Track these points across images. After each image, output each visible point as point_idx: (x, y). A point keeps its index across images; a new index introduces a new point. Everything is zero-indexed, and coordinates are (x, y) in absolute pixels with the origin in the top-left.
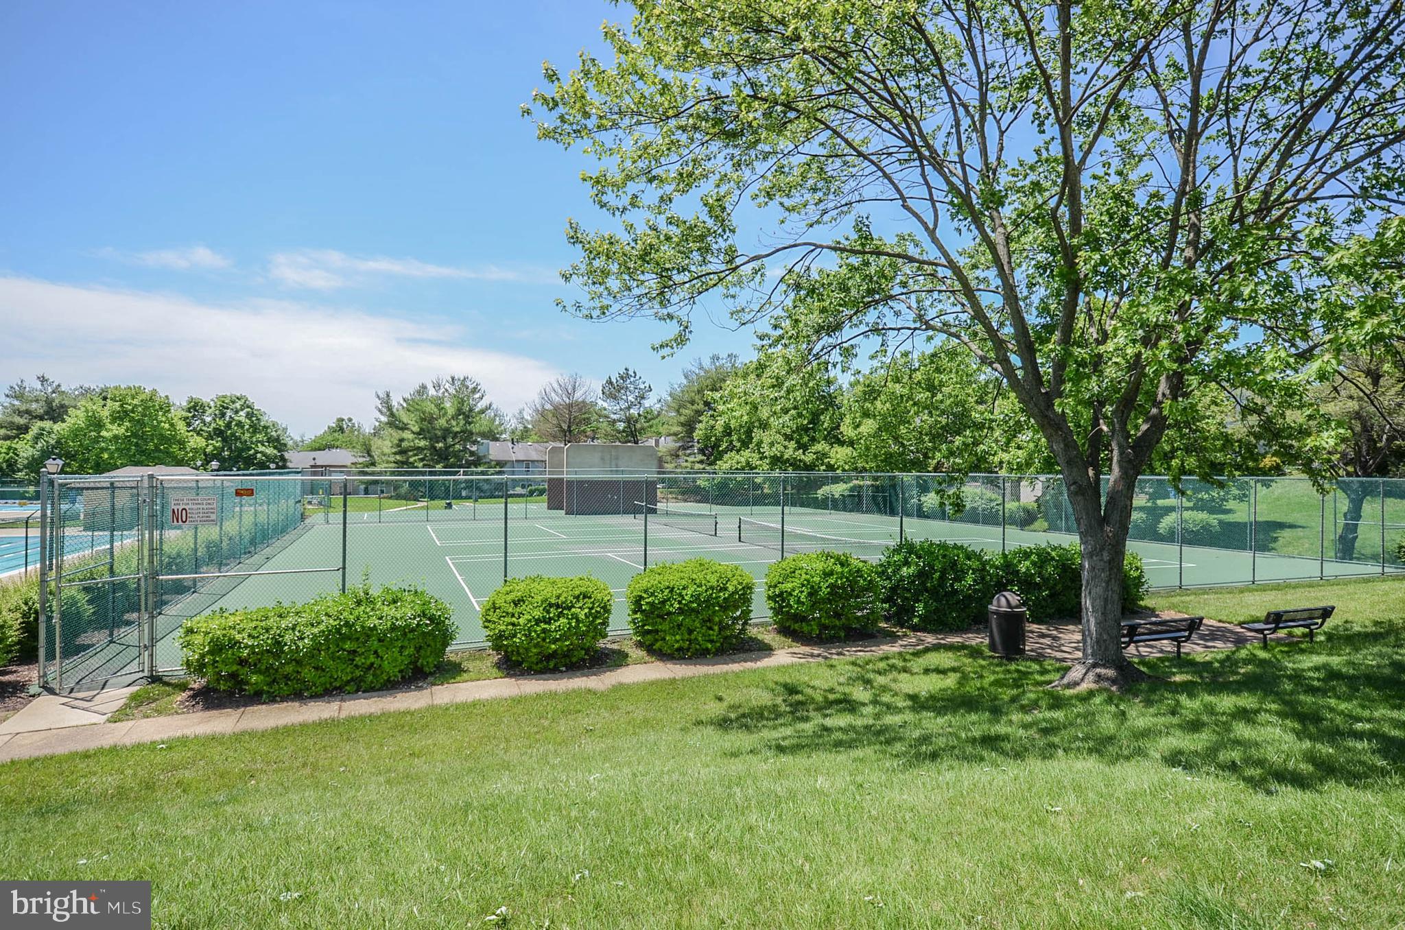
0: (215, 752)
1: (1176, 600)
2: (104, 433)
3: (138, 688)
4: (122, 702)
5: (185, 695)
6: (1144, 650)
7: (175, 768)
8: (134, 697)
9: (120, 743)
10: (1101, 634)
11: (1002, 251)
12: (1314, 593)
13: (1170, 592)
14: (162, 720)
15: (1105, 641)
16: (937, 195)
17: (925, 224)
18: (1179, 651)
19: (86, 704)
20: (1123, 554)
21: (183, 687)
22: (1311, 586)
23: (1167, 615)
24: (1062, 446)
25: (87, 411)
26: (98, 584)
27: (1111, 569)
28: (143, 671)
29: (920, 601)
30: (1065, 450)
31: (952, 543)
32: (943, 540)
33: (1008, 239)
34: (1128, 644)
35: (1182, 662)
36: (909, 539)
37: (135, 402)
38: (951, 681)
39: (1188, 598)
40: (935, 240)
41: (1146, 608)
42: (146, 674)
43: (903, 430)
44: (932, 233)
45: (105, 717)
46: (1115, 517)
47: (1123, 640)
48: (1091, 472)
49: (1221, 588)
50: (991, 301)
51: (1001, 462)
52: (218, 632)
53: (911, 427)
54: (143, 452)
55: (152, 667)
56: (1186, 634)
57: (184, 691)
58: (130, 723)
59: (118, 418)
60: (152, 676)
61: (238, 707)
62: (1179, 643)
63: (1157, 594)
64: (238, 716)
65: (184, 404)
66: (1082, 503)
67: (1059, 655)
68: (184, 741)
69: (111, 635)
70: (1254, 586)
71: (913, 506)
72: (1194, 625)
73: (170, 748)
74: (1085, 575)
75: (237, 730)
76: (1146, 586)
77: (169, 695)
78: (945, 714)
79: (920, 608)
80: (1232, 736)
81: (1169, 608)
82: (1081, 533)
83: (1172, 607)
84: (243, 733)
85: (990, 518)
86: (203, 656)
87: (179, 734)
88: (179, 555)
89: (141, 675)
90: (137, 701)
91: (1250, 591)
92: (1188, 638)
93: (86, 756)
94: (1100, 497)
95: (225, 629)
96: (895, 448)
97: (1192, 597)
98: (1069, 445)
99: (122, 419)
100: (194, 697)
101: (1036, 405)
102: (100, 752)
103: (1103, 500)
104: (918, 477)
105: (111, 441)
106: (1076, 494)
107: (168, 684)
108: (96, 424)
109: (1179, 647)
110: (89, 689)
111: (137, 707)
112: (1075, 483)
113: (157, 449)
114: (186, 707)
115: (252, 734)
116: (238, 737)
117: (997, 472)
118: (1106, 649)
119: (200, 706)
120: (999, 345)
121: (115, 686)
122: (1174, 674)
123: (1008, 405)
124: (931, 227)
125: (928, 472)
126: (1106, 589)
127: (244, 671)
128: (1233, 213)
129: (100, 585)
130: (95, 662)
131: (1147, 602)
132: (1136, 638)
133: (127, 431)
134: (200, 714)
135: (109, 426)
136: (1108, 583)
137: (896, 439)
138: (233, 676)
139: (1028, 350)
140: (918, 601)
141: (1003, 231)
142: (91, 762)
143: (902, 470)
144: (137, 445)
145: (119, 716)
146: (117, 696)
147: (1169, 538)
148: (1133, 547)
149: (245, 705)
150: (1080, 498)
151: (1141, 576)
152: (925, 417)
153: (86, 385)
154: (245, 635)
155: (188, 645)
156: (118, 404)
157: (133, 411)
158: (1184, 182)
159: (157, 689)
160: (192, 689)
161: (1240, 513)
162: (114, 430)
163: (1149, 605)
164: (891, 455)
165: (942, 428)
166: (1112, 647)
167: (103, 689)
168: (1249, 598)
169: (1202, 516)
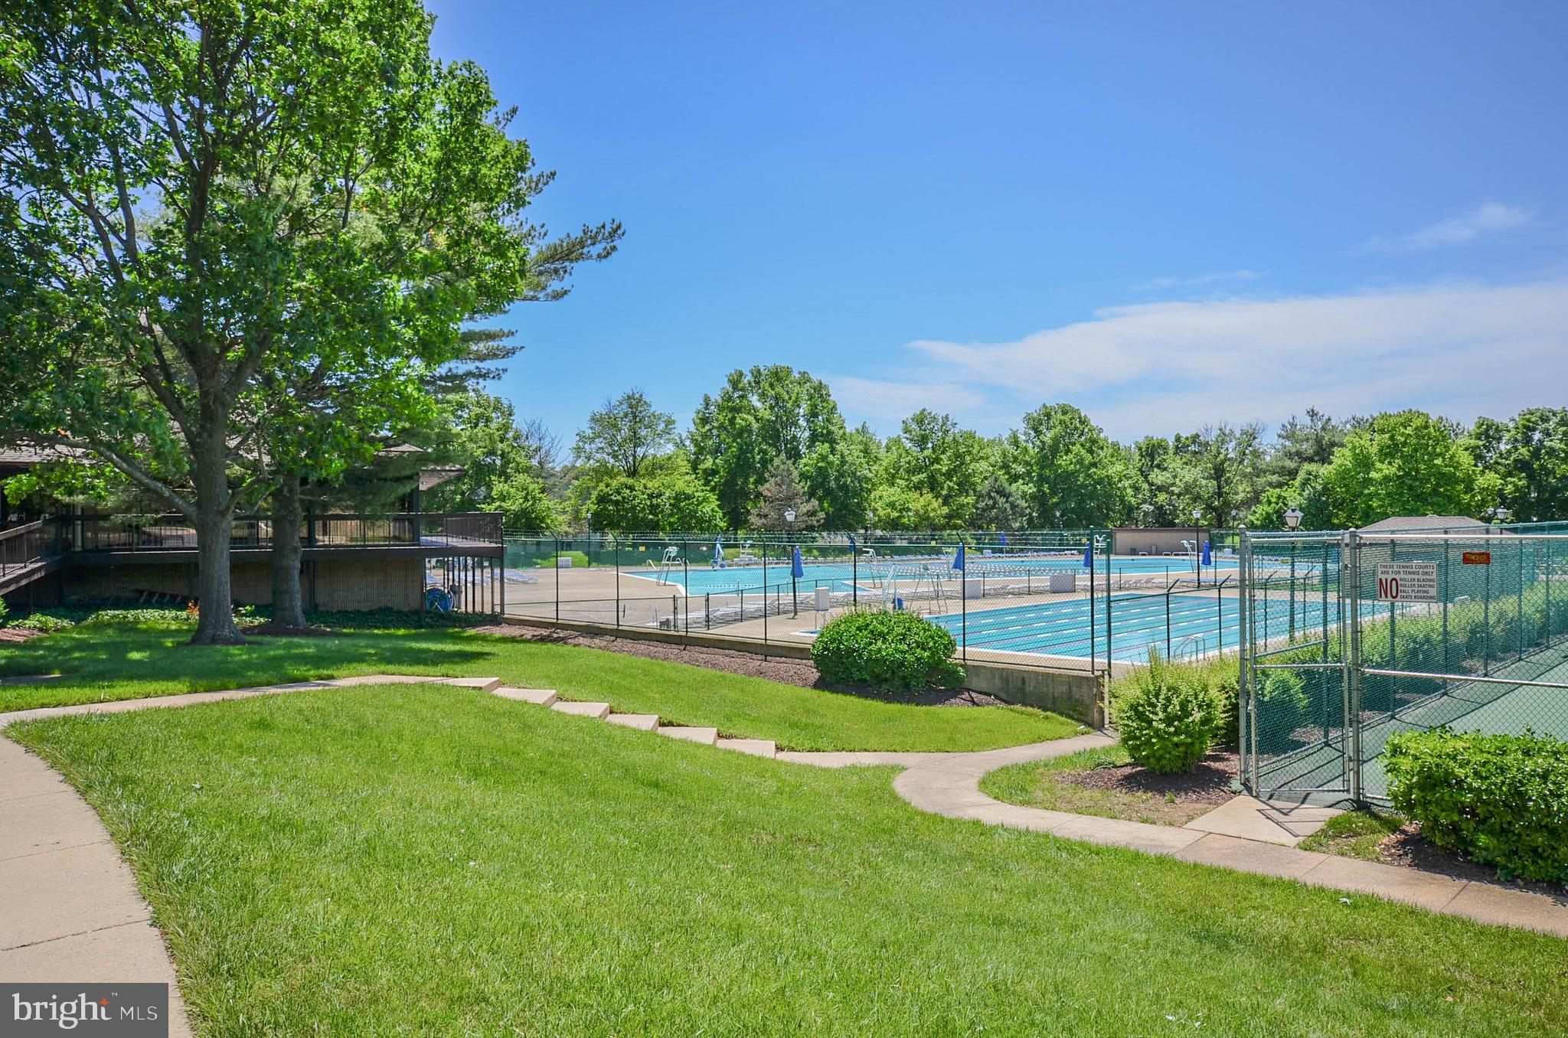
0: (1411, 931)
2: (1373, 475)
3: (1341, 812)
4: (1319, 826)
5: (1394, 838)
7: (1355, 936)
8: (1333, 823)
9: (1302, 880)
14: (1358, 864)
19: (1281, 818)
21: (1394, 827)
25: (1354, 448)
26: (1319, 667)
28: (1348, 791)
37: (1409, 431)
42: (1351, 796)
45: (1296, 840)
52: (1429, 759)
54: (1419, 497)
55: (1359, 788)
57: (1394, 832)
58: (1322, 857)
59: (1388, 452)
60: (1358, 801)
61: (1459, 876)
64: (1457, 890)
65: (1472, 427)
68: (1373, 903)
69: (1326, 735)
73: (1355, 906)
75: (1448, 911)
77: (1374, 832)
84: (1455, 919)
86: (1410, 788)
87: (1369, 890)
88: (1427, 640)
89: (1345, 796)
90: (1336, 830)
93: (1263, 883)
95: (1440, 756)
99: (1393, 457)
100: (1403, 844)
102: (1278, 883)
105: (1381, 484)
107: (1376, 817)
108: (1364, 463)
110: (1289, 799)
111: (1333, 838)
113: (1435, 492)
114: (1391, 855)
115: (1466, 924)
116: (1445, 922)
119: (1408, 859)
121: (1315, 802)
127: (1468, 827)
129: (1321, 670)
130: (1302, 767)
133: (1398, 470)
134: (1406, 870)
135: (1378, 465)
138: (1455, 829)
142: (1267, 892)
144: (1411, 488)
145: (1310, 845)
146: (1315, 816)
149: (1470, 878)
153: (1359, 416)
154: (1469, 770)
155: (1392, 769)
156: (1387, 436)
157: (1405, 444)
159: (1360, 820)
160: (1404, 832)
162: (1385, 469)
167: (1303, 803)
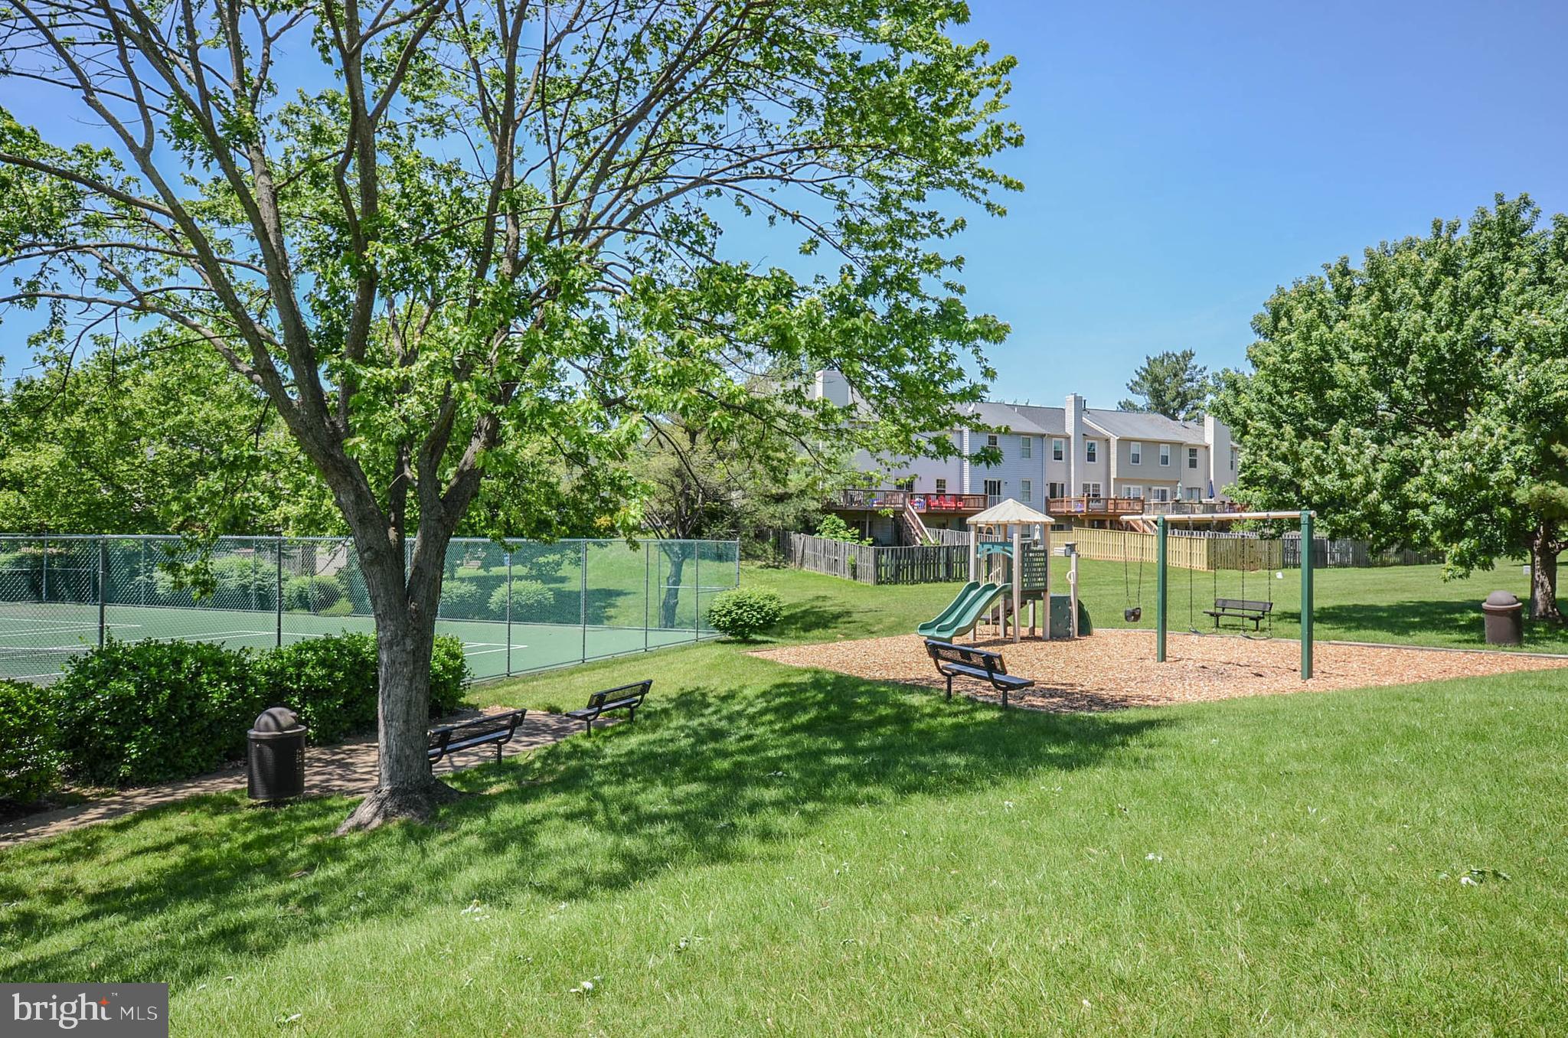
1: (501, 692)
6: (459, 761)
10: (402, 750)
11: (266, 213)
12: (636, 667)
13: (497, 681)
15: (407, 757)
16: (150, 98)
17: (129, 140)
18: (499, 756)
20: (431, 640)
22: (636, 659)
23: (494, 711)
24: (352, 498)
27: (415, 662)
29: (134, 738)
30: (357, 503)
31: (195, 641)
32: (177, 638)
33: (276, 195)
34: (440, 755)
35: (500, 767)
36: (116, 640)
38: (175, 858)
39: (515, 688)
40: (148, 170)
41: (469, 706)
43: (121, 466)
44: (143, 156)
46: (422, 592)
47: (431, 752)
48: (392, 534)
49: (551, 671)
50: (249, 282)
51: (286, 520)
53: (137, 462)
56: (507, 732)
62: (500, 745)
63: (481, 686)
66: (379, 576)
67: (351, 786)
70: (584, 666)
71: (138, 587)
72: (517, 720)
74: (382, 672)
76: (468, 678)
78: (161, 912)
79: (133, 749)
80: (537, 850)
81: (494, 703)
82: (377, 616)
83: (498, 700)
85: (264, 600)
91: (580, 671)
92: (509, 738)
94: (404, 566)
96: (106, 494)
97: (520, 686)
98: (361, 496)
101: (315, 439)
103: (409, 570)
104: (147, 540)
106: (371, 563)
109: (500, 750)
112: (369, 548)
117: (279, 534)
118: (409, 767)
120: (258, 344)
122: (490, 784)
123: (279, 436)
124: (141, 145)
125: (168, 533)
126: (409, 689)
128: (551, 227)
131: (469, 698)
132: (449, 748)
136: (411, 680)
137: (108, 479)
139: (305, 357)
140: (129, 739)
141: (268, 183)
143: (120, 530)
147: (499, 616)
148: (444, 629)
150: (376, 569)
151: (462, 666)
152: (163, 447)
158: (500, 177)
161: (575, 580)
163: (472, 702)
164: (99, 506)
165: (191, 465)
166: (416, 765)
168: (579, 680)
169: (537, 586)
